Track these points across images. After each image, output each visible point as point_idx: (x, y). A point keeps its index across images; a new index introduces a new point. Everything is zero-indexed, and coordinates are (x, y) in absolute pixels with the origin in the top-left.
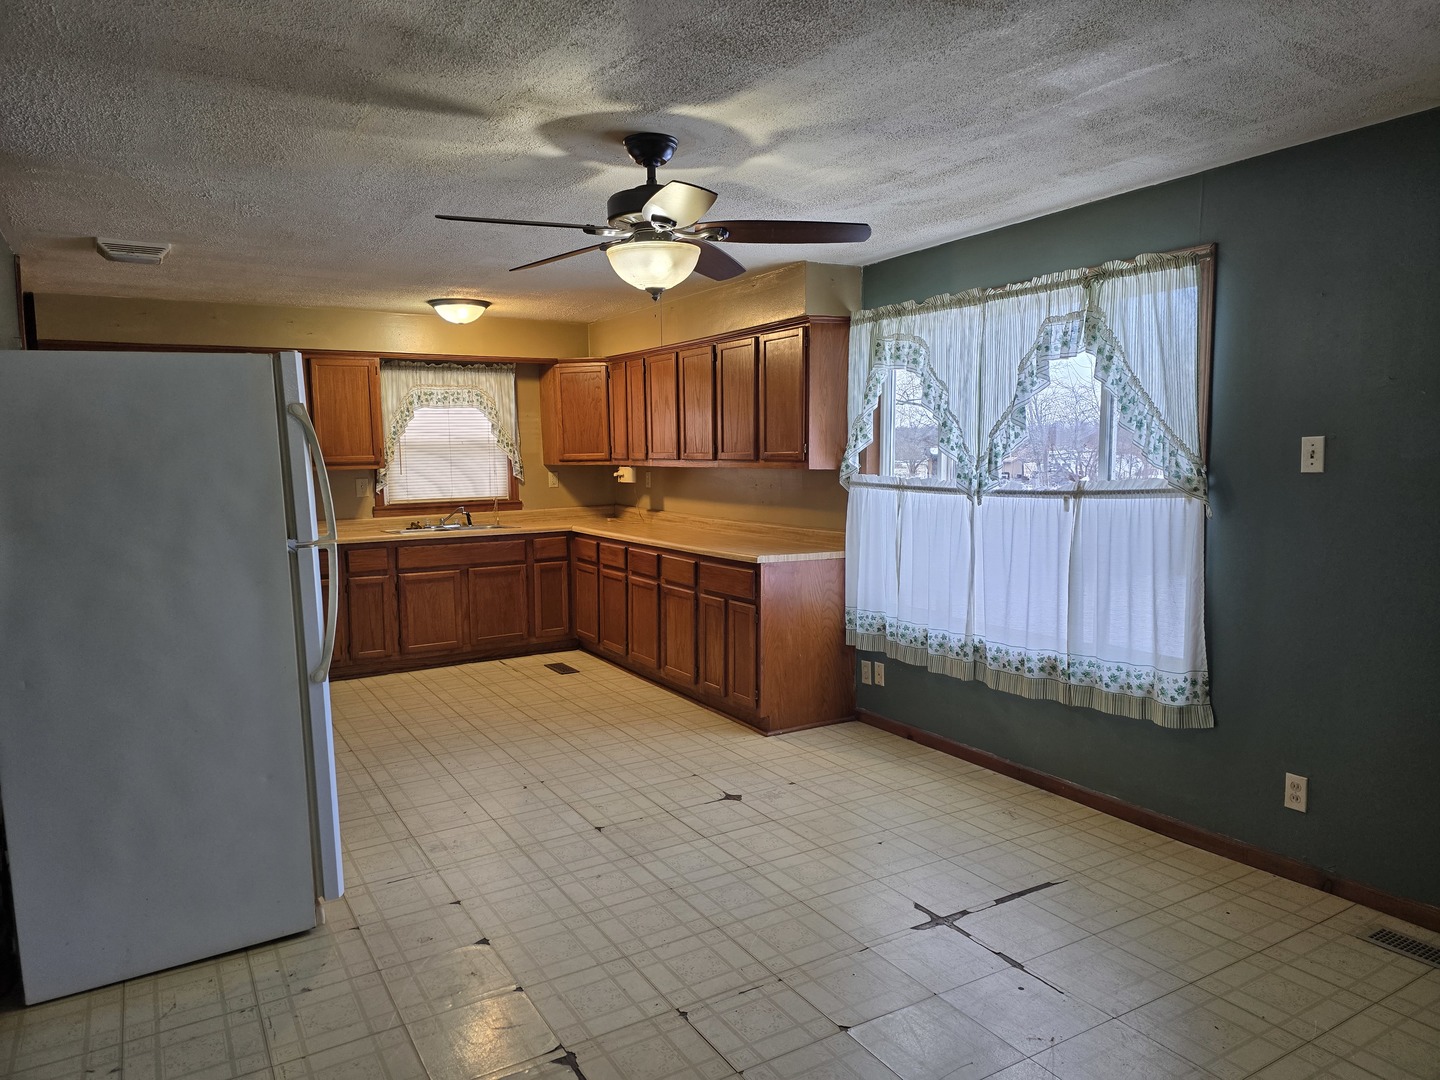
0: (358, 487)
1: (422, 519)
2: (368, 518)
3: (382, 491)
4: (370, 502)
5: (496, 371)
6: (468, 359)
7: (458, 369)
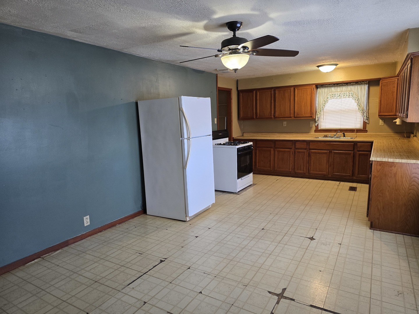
0: (311, 124)
1: (328, 134)
2: (313, 133)
3: (318, 125)
4: (314, 128)
5: (360, 84)
6: (348, 82)
7: (345, 85)
